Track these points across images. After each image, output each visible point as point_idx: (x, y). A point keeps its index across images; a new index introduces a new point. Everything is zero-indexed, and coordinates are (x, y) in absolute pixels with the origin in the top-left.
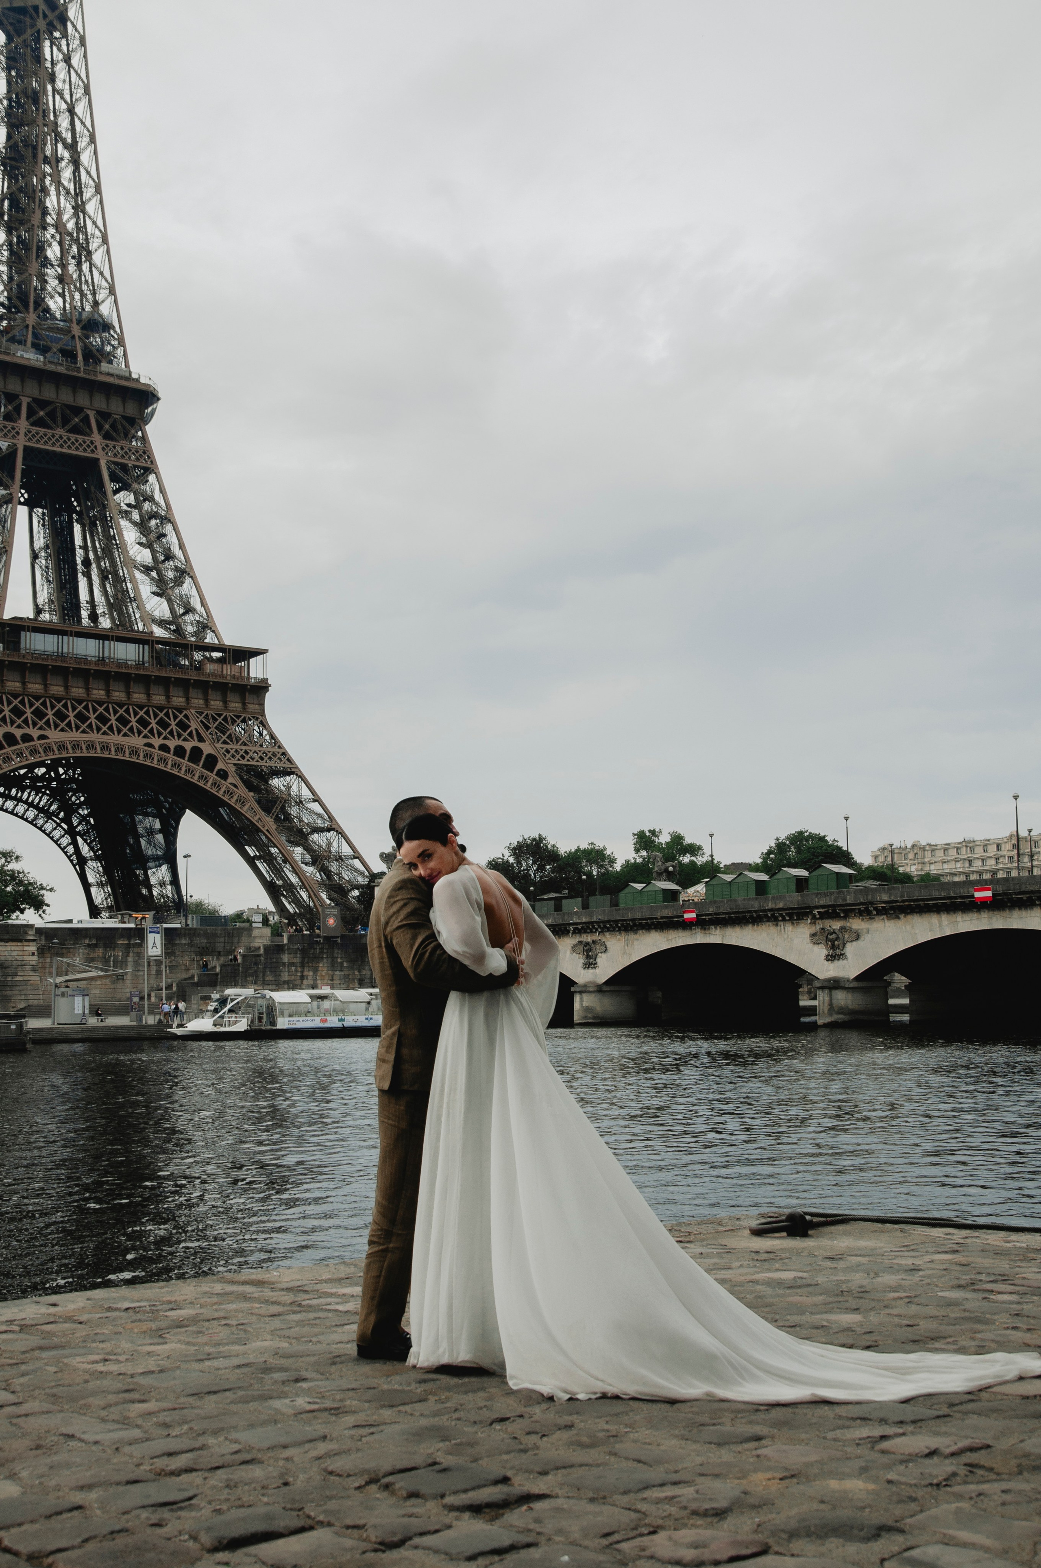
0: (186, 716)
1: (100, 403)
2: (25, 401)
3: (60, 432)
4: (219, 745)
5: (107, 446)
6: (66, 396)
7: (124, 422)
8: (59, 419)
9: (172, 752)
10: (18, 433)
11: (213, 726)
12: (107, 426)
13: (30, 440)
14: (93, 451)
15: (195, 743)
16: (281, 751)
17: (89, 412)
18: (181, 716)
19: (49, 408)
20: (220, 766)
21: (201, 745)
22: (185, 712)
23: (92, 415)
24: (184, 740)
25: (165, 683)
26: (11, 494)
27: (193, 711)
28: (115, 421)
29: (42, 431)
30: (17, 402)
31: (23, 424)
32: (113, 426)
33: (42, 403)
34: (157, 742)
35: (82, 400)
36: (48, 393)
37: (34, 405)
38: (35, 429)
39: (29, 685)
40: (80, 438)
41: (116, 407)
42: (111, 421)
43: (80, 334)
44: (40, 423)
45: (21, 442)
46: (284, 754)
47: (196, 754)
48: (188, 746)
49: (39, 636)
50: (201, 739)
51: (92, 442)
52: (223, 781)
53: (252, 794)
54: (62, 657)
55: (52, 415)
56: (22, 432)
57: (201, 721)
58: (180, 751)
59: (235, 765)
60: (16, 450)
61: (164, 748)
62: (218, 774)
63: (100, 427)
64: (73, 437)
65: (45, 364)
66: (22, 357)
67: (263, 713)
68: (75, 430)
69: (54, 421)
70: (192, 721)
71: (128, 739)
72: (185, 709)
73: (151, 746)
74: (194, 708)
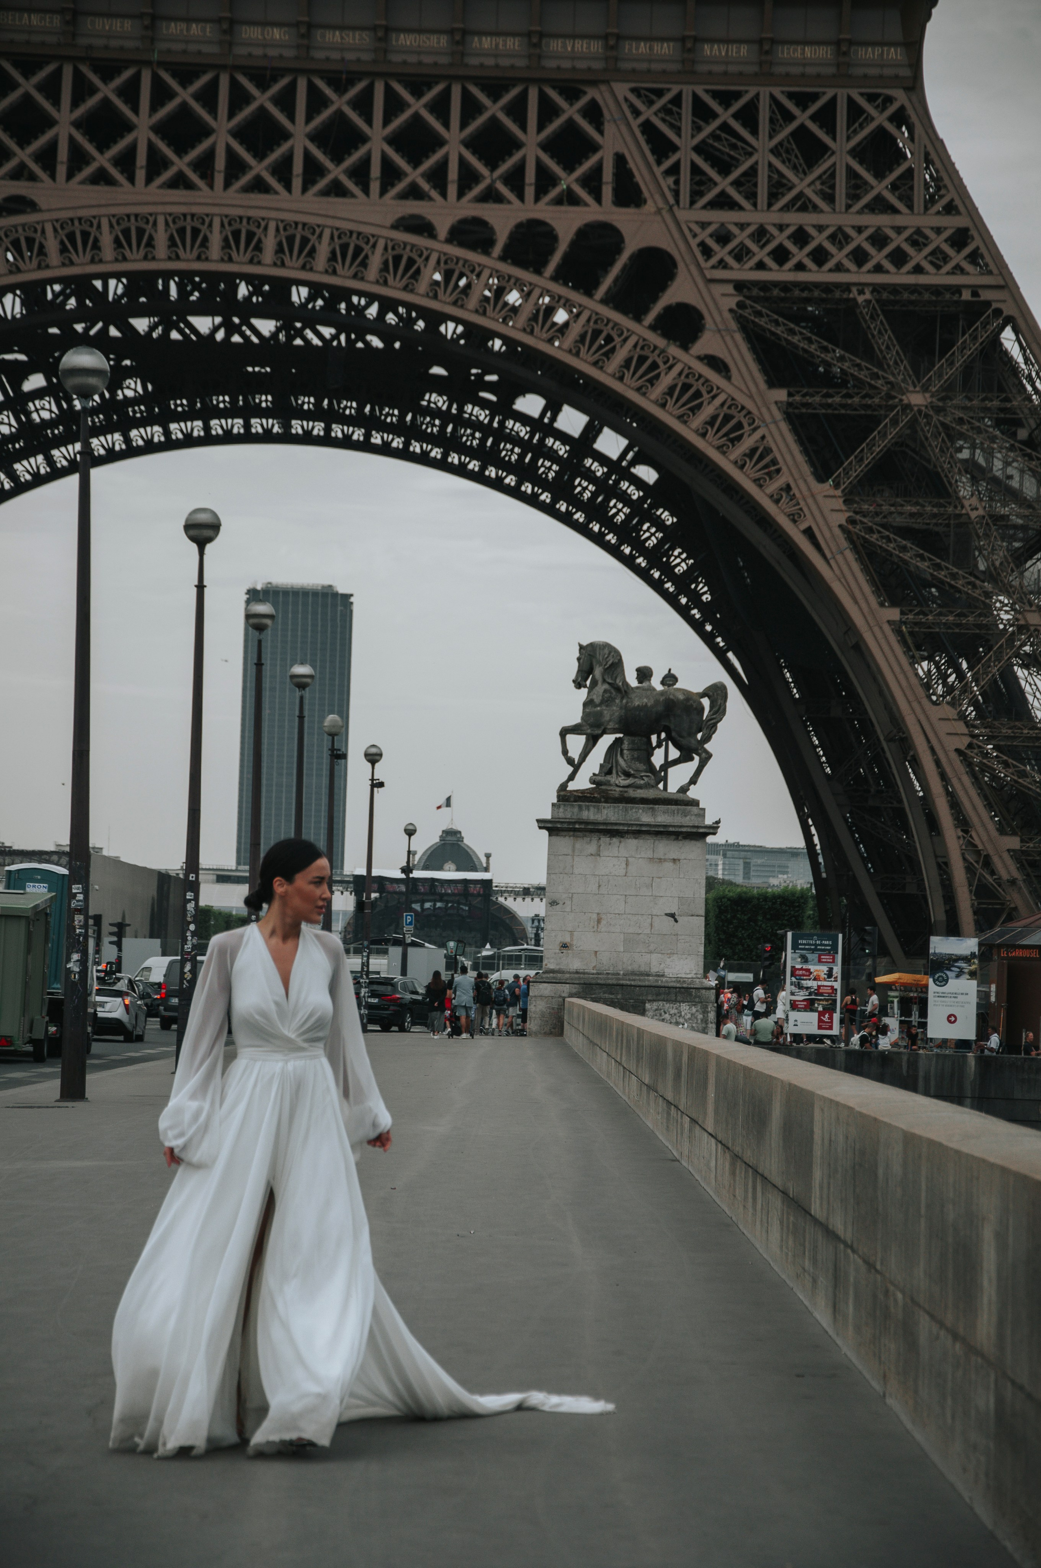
0: (593, 113)
4: (688, 215)
9: (497, 250)
15: (600, 211)
16: (952, 223)
18: (571, 111)
20: (680, 291)
21: (622, 218)
22: (592, 93)
24: (558, 201)
27: (622, 89)
34: (444, 212)
46: (960, 238)
47: (596, 248)
50: (628, 194)
52: (674, 351)
53: (781, 395)
57: (648, 128)
58: (532, 244)
59: (740, 286)
61: (473, 233)
62: (660, 325)
67: (912, 83)
70: (609, 128)
71: (337, 206)
72: (594, 83)
73: (423, 227)
74: (625, 76)
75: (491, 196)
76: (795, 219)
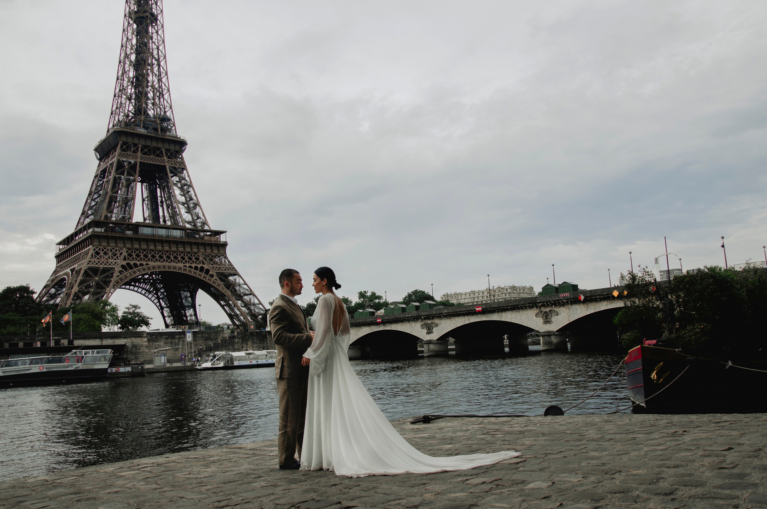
0: (198, 256)
1: (166, 146)
2: (140, 146)
3: (152, 156)
4: (210, 266)
5: (169, 161)
6: (154, 144)
7: (175, 153)
8: (152, 152)
9: (193, 268)
10: (137, 157)
11: (208, 259)
12: (169, 154)
13: (142, 159)
14: (164, 163)
15: (201, 265)
17: (162, 149)
18: (196, 256)
19: (148, 148)
20: (211, 273)
21: (204, 266)
23: (163, 150)
24: (197, 264)
25: (190, 244)
26: (135, 179)
27: (200, 254)
28: (172, 152)
29: (146, 156)
30: (137, 146)
31: (139, 154)
32: (171, 154)
33: (145, 147)
34: (188, 265)
35: (160, 145)
36: (148, 143)
37: (143, 147)
38: (143, 156)
39: (142, 246)
40: (159, 158)
41: (172, 147)
42: (170, 152)
43: (159, 122)
44: (145, 154)
45: (139, 160)
46: (233, 268)
47: (202, 269)
48: (199, 266)
49: (145, 229)
50: (204, 264)
51: (164, 160)
52: (212, 278)
53: (222, 282)
54: (153, 235)
55: (149, 151)
56: (139, 157)
57: (204, 257)
58: (196, 268)
59: (216, 272)
60: (137, 163)
61: (190, 267)
62: (210, 276)
63: (166, 155)
64: (157, 158)
65: (147, 133)
66: (139, 131)
67: (225, 254)
68: (158, 156)
69: (150, 153)
70: (200, 257)
72: (198, 253)
73: (186, 266)
74: (201, 252)
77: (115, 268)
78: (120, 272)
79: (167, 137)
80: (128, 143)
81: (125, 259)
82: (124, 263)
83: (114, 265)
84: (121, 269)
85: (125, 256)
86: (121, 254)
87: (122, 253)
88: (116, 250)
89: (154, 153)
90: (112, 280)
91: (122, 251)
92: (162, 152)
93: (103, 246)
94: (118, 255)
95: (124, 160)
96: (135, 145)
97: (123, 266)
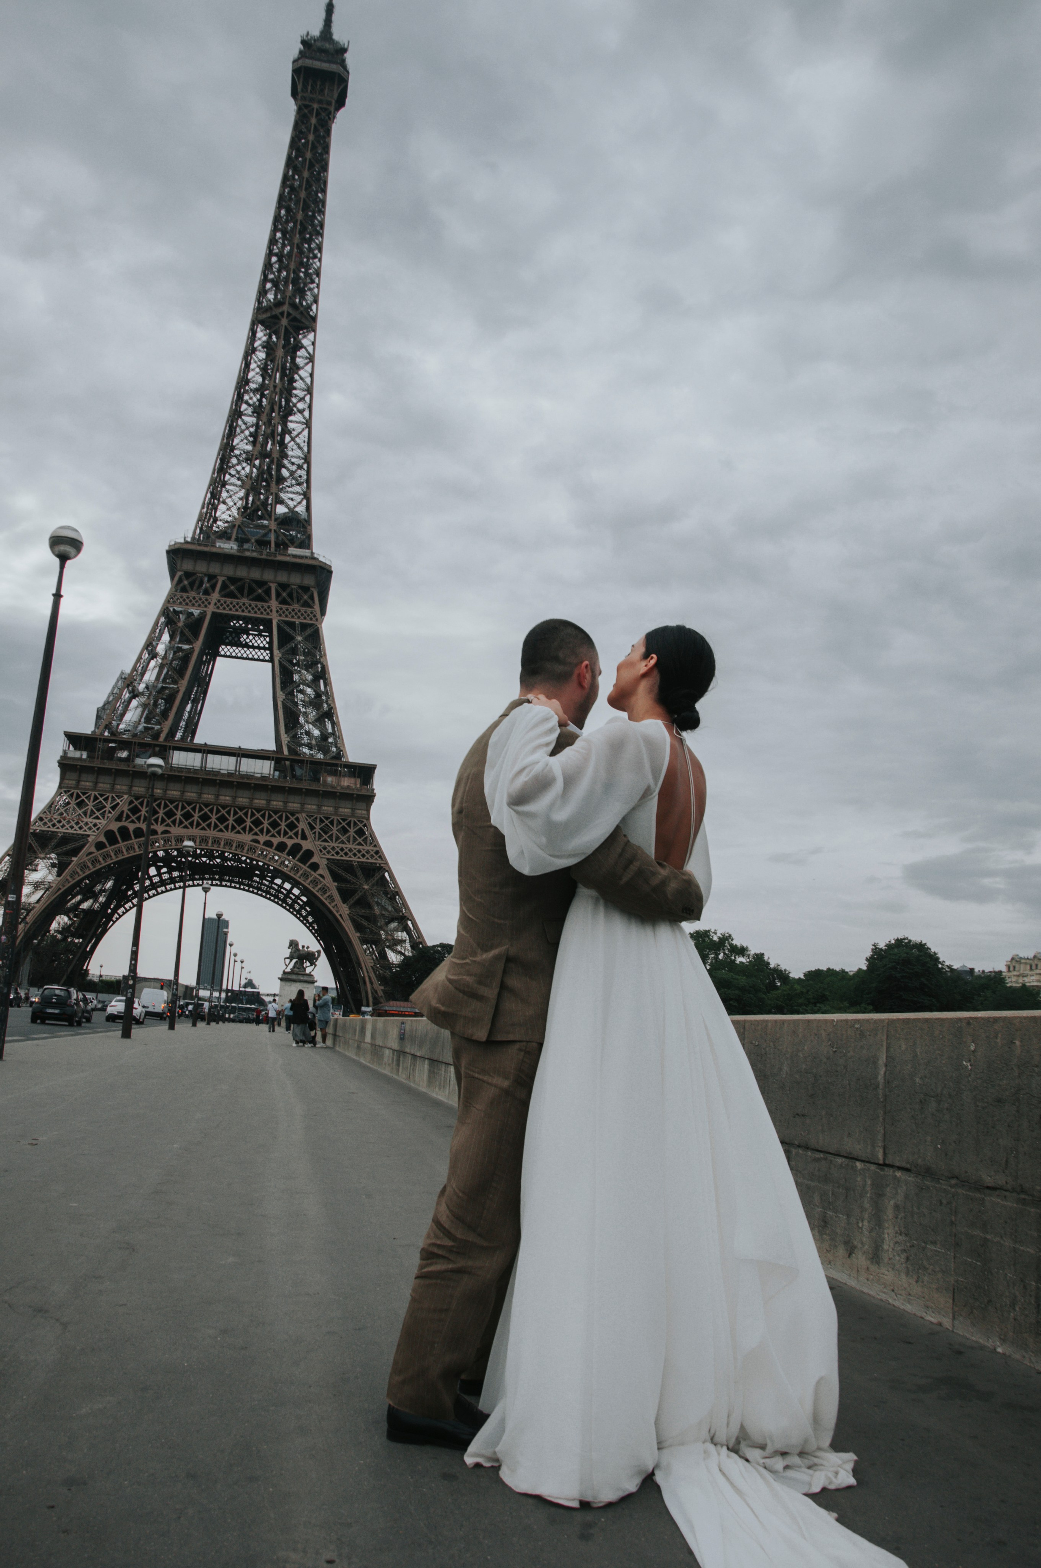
0: (298, 819)
1: (283, 577)
2: (221, 580)
3: (245, 600)
4: (318, 843)
5: (281, 609)
6: (256, 574)
7: (300, 591)
8: (246, 591)
9: (274, 848)
10: (209, 603)
11: (318, 828)
12: (284, 594)
13: (218, 608)
14: (268, 614)
15: (298, 841)
16: (375, 849)
17: (271, 584)
18: (292, 819)
19: (239, 584)
20: (314, 859)
21: (302, 842)
22: (297, 815)
23: (273, 587)
24: (288, 838)
25: (282, 791)
26: (193, 648)
27: (304, 815)
28: (292, 589)
29: (229, 600)
30: (214, 581)
31: (215, 596)
32: (290, 595)
33: (233, 580)
34: (262, 838)
35: (268, 575)
36: (242, 572)
37: (228, 582)
38: (224, 599)
39: (155, 790)
40: (259, 604)
41: (295, 579)
42: (289, 590)
43: (275, 528)
44: (231, 595)
45: (211, 609)
46: (377, 852)
47: (296, 848)
48: (290, 843)
50: (304, 837)
51: (269, 607)
52: (312, 873)
53: (336, 884)
54: (203, 769)
56: (213, 602)
57: (309, 823)
58: (281, 847)
59: (328, 859)
60: (206, 615)
62: (310, 867)
63: (278, 595)
64: (253, 603)
65: (239, 551)
66: (220, 547)
67: (368, 819)
68: (259, 598)
70: (301, 823)
71: (238, 836)
72: (298, 813)
73: (257, 842)
74: (305, 812)
75: (273, 836)
76: (341, 845)
77: (88, 836)
78: (100, 846)
79: (288, 559)
80: (194, 574)
81: (119, 819)
82: (115, 826)
83: (90, 829)
84: (103, 839)
85: (123, 812)
86: (113, 808)
87: (118, 804)
88: (106, 799)
89: (251, 591)
90: (72, 861)
91: (119, 801)
92: (268, 592)
93: (81, 789)
94: (108, 808)
95: (178, 609)
96: (212, 577)
97: (110, 835)
